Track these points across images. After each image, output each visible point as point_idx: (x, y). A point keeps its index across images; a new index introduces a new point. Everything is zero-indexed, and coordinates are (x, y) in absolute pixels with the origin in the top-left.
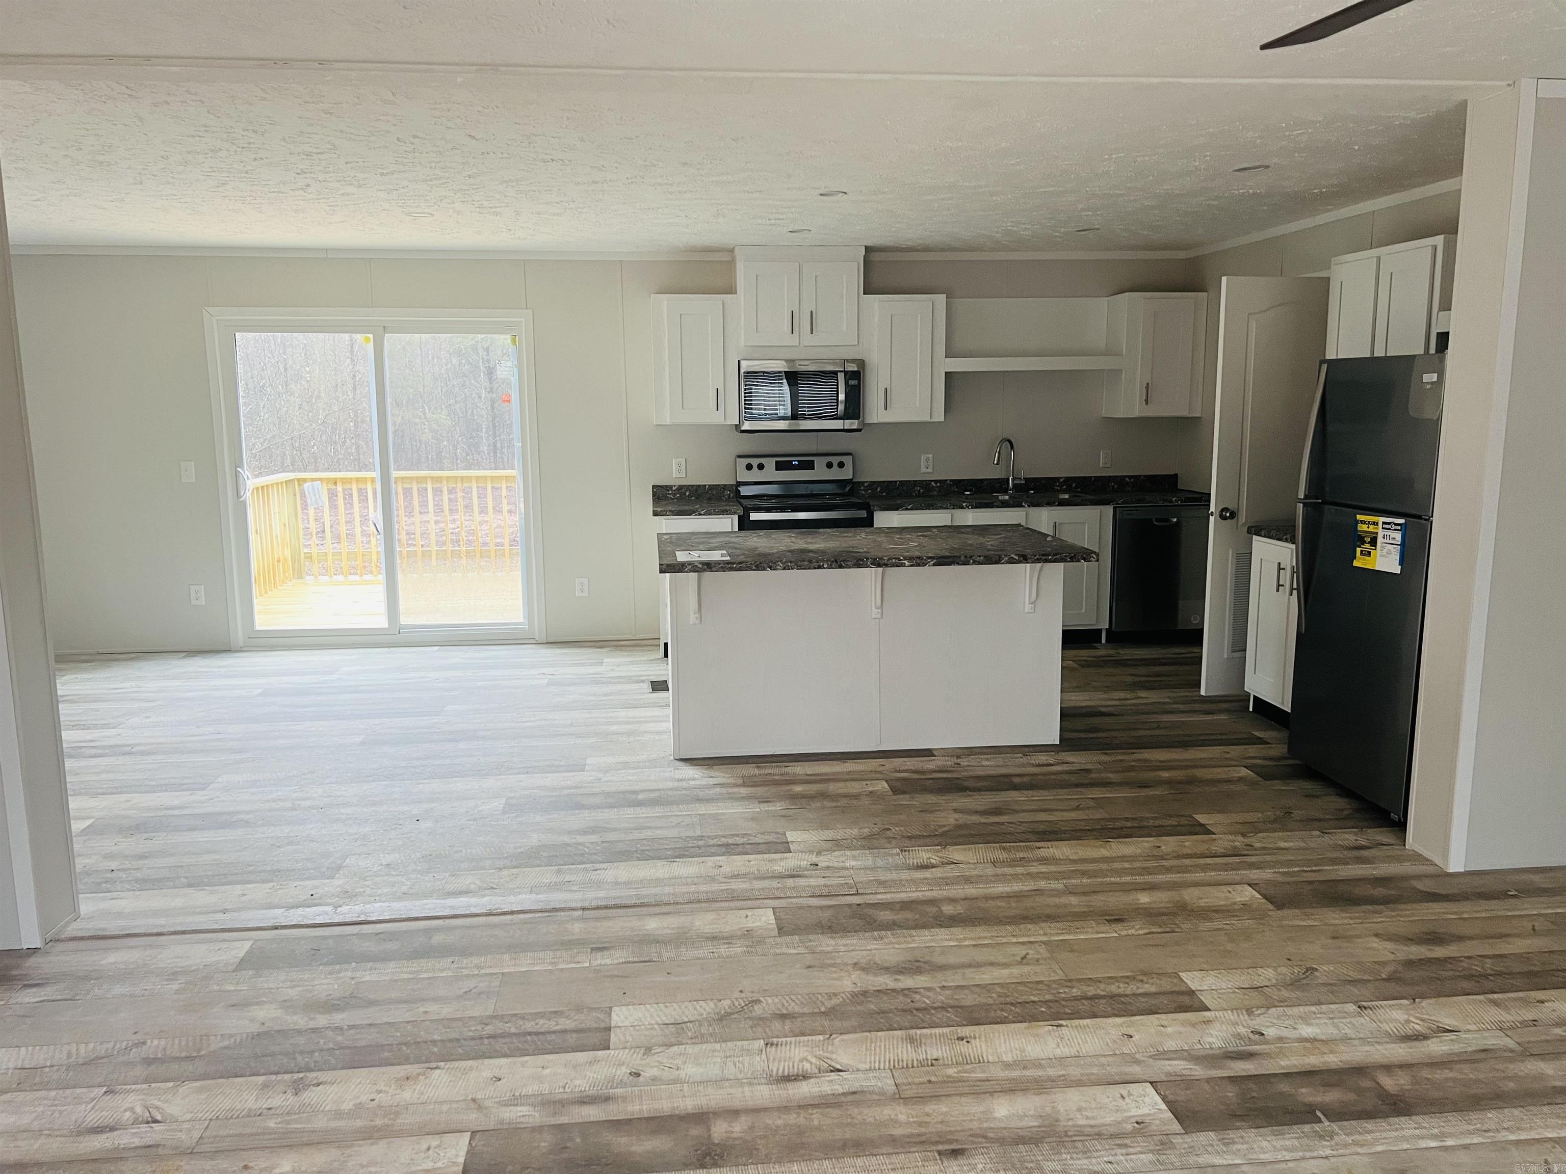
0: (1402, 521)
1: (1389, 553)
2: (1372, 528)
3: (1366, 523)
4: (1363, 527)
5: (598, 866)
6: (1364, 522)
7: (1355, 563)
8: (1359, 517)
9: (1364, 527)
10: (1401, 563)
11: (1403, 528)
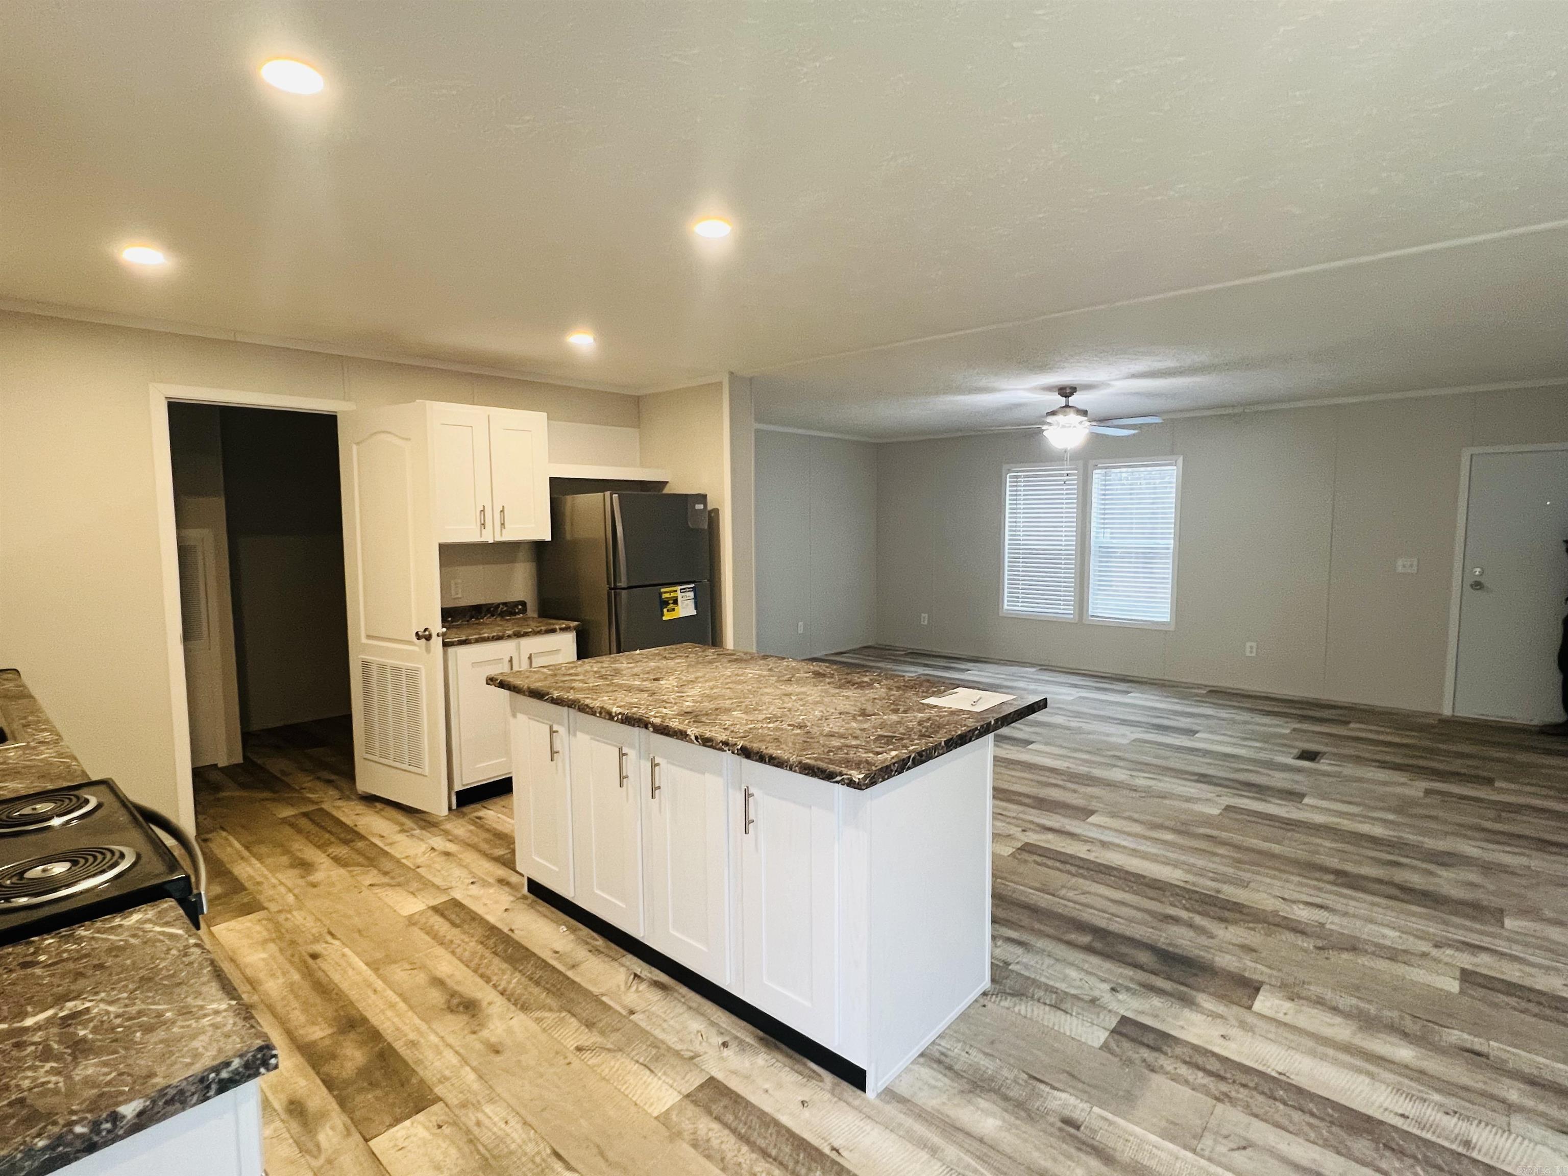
0: (693, 585)
1: (687, 605)
2: (673, 595)
3: (667, 593)
4: (665, 596)
5: (1182, 884)
6: (665, 592)
7: (664, 618)
8: (662, 590)
9: (667, 595)
10: (696, 608)
11: (694, 589)
